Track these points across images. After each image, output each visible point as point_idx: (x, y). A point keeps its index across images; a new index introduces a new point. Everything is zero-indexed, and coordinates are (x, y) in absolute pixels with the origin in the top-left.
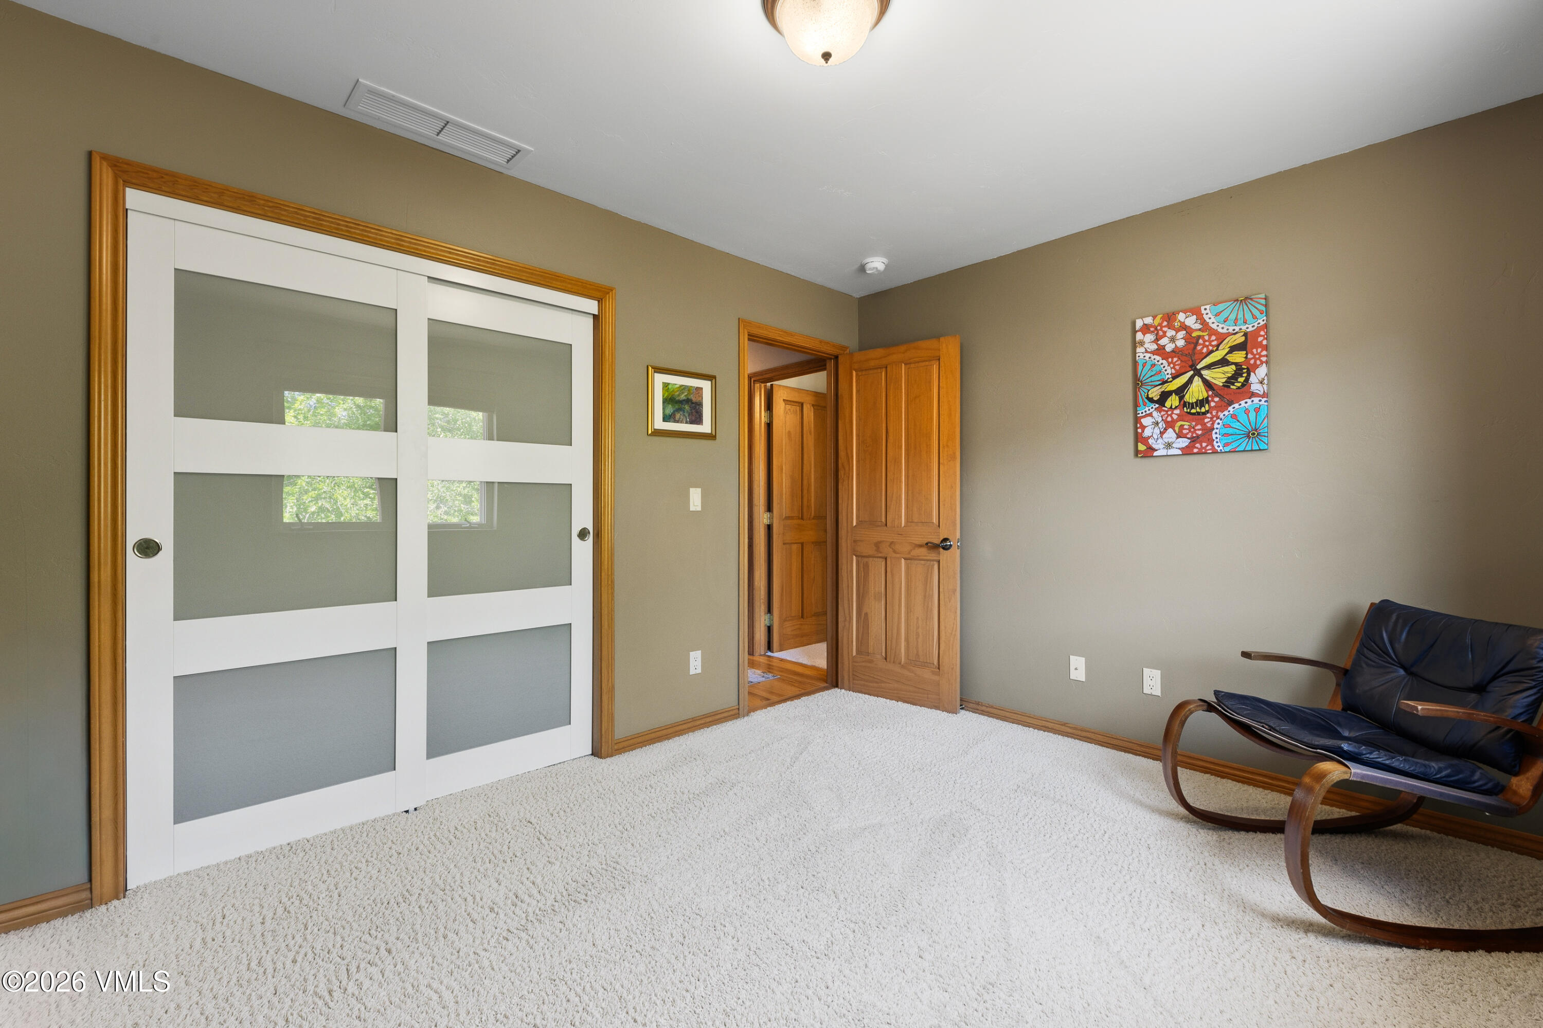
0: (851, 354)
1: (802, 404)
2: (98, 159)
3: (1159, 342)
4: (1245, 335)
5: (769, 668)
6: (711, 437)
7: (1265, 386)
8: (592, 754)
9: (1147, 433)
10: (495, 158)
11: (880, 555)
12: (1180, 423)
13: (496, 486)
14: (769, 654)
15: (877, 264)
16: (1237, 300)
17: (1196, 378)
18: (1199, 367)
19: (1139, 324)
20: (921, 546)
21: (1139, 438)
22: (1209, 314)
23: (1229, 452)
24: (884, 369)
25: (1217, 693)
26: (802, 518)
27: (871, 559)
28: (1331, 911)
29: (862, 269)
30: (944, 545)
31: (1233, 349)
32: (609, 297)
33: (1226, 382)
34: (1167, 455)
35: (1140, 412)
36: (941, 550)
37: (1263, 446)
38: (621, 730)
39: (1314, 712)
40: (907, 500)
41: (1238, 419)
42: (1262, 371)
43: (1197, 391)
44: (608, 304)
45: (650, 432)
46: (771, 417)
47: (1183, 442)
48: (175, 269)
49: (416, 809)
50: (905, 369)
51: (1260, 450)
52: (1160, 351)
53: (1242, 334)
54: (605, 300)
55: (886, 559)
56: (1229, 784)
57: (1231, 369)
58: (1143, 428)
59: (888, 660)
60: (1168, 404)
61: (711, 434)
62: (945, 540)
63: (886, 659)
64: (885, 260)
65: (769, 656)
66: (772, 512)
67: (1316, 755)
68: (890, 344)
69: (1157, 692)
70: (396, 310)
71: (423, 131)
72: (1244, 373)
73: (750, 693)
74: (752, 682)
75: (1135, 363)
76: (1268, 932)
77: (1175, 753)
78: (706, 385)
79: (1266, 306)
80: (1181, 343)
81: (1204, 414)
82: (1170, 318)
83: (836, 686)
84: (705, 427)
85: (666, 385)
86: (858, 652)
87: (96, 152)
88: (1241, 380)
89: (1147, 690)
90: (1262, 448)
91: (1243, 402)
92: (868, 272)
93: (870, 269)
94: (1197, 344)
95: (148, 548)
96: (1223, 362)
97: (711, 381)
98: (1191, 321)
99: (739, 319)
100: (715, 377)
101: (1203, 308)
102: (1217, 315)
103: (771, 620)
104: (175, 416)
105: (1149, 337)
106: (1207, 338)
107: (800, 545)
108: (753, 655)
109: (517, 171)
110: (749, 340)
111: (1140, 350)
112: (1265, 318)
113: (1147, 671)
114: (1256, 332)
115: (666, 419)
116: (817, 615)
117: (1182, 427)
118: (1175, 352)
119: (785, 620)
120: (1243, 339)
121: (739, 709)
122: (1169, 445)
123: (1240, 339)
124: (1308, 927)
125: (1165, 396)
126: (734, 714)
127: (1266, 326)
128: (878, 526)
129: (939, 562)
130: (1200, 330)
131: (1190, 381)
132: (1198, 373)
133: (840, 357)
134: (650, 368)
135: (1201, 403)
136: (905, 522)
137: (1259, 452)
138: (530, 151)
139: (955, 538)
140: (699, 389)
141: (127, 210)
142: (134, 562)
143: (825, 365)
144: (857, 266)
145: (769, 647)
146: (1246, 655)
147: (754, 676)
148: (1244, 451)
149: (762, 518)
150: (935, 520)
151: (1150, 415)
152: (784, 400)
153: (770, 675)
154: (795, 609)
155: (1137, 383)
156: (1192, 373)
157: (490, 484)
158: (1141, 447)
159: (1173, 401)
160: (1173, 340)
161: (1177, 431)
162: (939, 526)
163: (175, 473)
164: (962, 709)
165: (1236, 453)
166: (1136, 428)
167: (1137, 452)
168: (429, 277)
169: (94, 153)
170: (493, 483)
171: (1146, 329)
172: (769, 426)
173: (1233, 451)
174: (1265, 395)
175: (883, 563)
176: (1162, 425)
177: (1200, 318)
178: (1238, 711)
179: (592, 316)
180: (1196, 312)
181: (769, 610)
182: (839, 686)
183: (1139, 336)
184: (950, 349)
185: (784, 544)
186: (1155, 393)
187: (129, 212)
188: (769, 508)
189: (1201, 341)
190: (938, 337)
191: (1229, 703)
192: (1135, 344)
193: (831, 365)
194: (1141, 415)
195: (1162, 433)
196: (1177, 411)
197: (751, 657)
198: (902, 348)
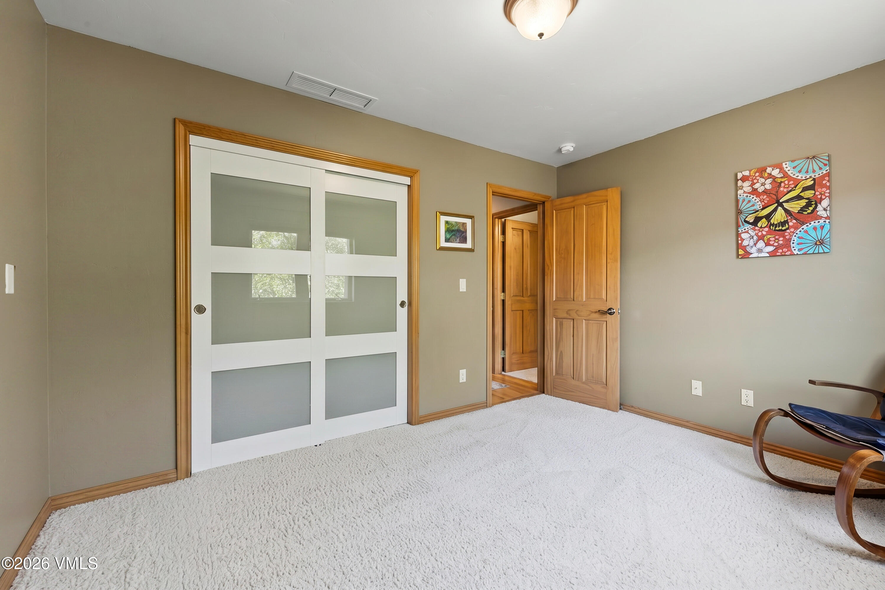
0: (552, 201)
1: (523, 230)
2: (178, 121)
3: (753, 187)
4: (814, 180)
5: (503, 381)
6: (471, 250)
7: (828, 212)
8: (407, 423)
9: (745, 243)
10: (357, 105)
11: (570, 317)
12: (769, 236)
13: (353, 278)
14: (503, 373)
15: (568, 147)
16: (809, 158)
17: (780, 208)
18: (781, 201)
19: (740, 176)
20: (596, 312)
21: (739, 246)
22: (788, 167)
23: (803, 254)
24: (573, 209)
25: (790, 405)
26: (523, 296)
27: (564, 320)
28: (868, 544)
29: (560, 150)
30: (610, 312)
31: (805, 189)
32: (416, 175)
33: (800, 210)
34: (758, 257)
35: (740, 230)
36: (608, 315)
37: (826, 250)
38: (423, 410)
39: (861, 420)
40: (587, 285)
41: (809, 233)
42: (825, 203)
43: (779, 216)
44: (416, 178)
45: (438, 248)
46: (505, 238)
47: (771, 249)
48: (211, 173)
49: (320, 445)
50: (585, 208)
51: (824, 253)
52: (754, 192)
53: (812, 179)
54: (414, 177)
55: (573, 320)
56: (800, 464)
57: (803, 203)
58: (743, 240)
59: (574, 379)
60: (759, 225)
61: (472, 248)
62: (610, 309)
63: (573, 378)
64: (574, 145)
65: (504, 375)
66: (505, 292)
67: (860, 445)
68: (575, 194)
69: (751, 404)
70: (310, 188)
71: (323, 95)
72: (813, 204)
73: (493, 394)
74: (493, 388)
75: (737, 201)
76: (824, 553)
77: (761, 442)
78: (468, 222)
79: (828, 161)
80: (768, 187)
81: (785, 230)
82: (761, 171)
83: (544, 393)
84: (468, 245)
85: (447, 222)
86: (557, 373)
87: (177, 118)
88: (811, 208)
89: (744, 403)
90: (825, 252)
91: (812, 223)
92: (563, 152)
93: (564, 151)
94: (780, 186)
95: (201, 309)
96: (799, 198)
97: (472, 219)
98: (776, 172)
99: (487, 183)
100: (473, 217)
101: (784, 164)
102: (794, 168)
103: (505, 354)
104: (212, 245)
105: (747, 184)
106: (786, 182)
107: (521, 311)
108: (494, 374)
109: (369, 110)
110: (493, 195)
111: (740, 192)
112: (828, 168)
113: (744, 391)
114: (823, 177)
115: (447, 240)
116: (531, 352)
117: (769, 240)
118: (765, 192)
119: (513, 353)
120: (813, 182)
121: (487, 403)
122: (760, 251)
123: (810, 183)
124: (852, 553)
125: (757, 220)
126: (485, 405)
127: (828, 174)
128: (570, 301)
129: (606, 322)
130: (782, 178)
131: (775, 210)
132: (781, 205)
133: (545, 202)
134: (438, 213)
135: (783, 223)
136: (585, 299)
137: (824, 254)
138: (377, 100)
139: (616, 308)
140: (464, 224)
141: (190, 145)
142: (195, 317)
143: (537, 208)
144: (558, 148)
145: (504, 370)
146: (811, 382)
147: (495, 386)
148: (813, 253)
149: (500, 296)
150: (604, 297)
151: (747, 232)
152: (512, 228)
153: (504, 385)
154: (519, 349)
155: (739, 212)
156: (776, 205)
157: (350, 277)
158: (741, 252)
159: (763, 223)
160: (763, 184)
161: (766, 241)
162: (607, 301)
163: (212, 273)
164: (621, 409)
165: (806, 255)
166: (738, 241)
167: (738, 255)
168: (326, 170)
169: (176, 120)
170: (351, 276)
171: (744, 179)
172: (504, 243)
173: (805, 254)
174: (828, 218)
175: (572, 322)
176: (755, 238)
177: (782, 170)
178: (804, 417)
179: (407, 186)
180: (780, 167)
181: (504, 348)
182: (545, 392)
183: (740, 183)
184: (614, 196)
185: (512, 311)
186: (751, 219)
187: (191, 146)
188: (504, 290)
189: (783, 185)
190: (606, 188)
191: (801, 412)
192: (737, 188)
193: (540, 208)
194: (740, 232)
195: (755, 244)
196: (767, 229)
197: (493, 374)
198: (584, 196)
